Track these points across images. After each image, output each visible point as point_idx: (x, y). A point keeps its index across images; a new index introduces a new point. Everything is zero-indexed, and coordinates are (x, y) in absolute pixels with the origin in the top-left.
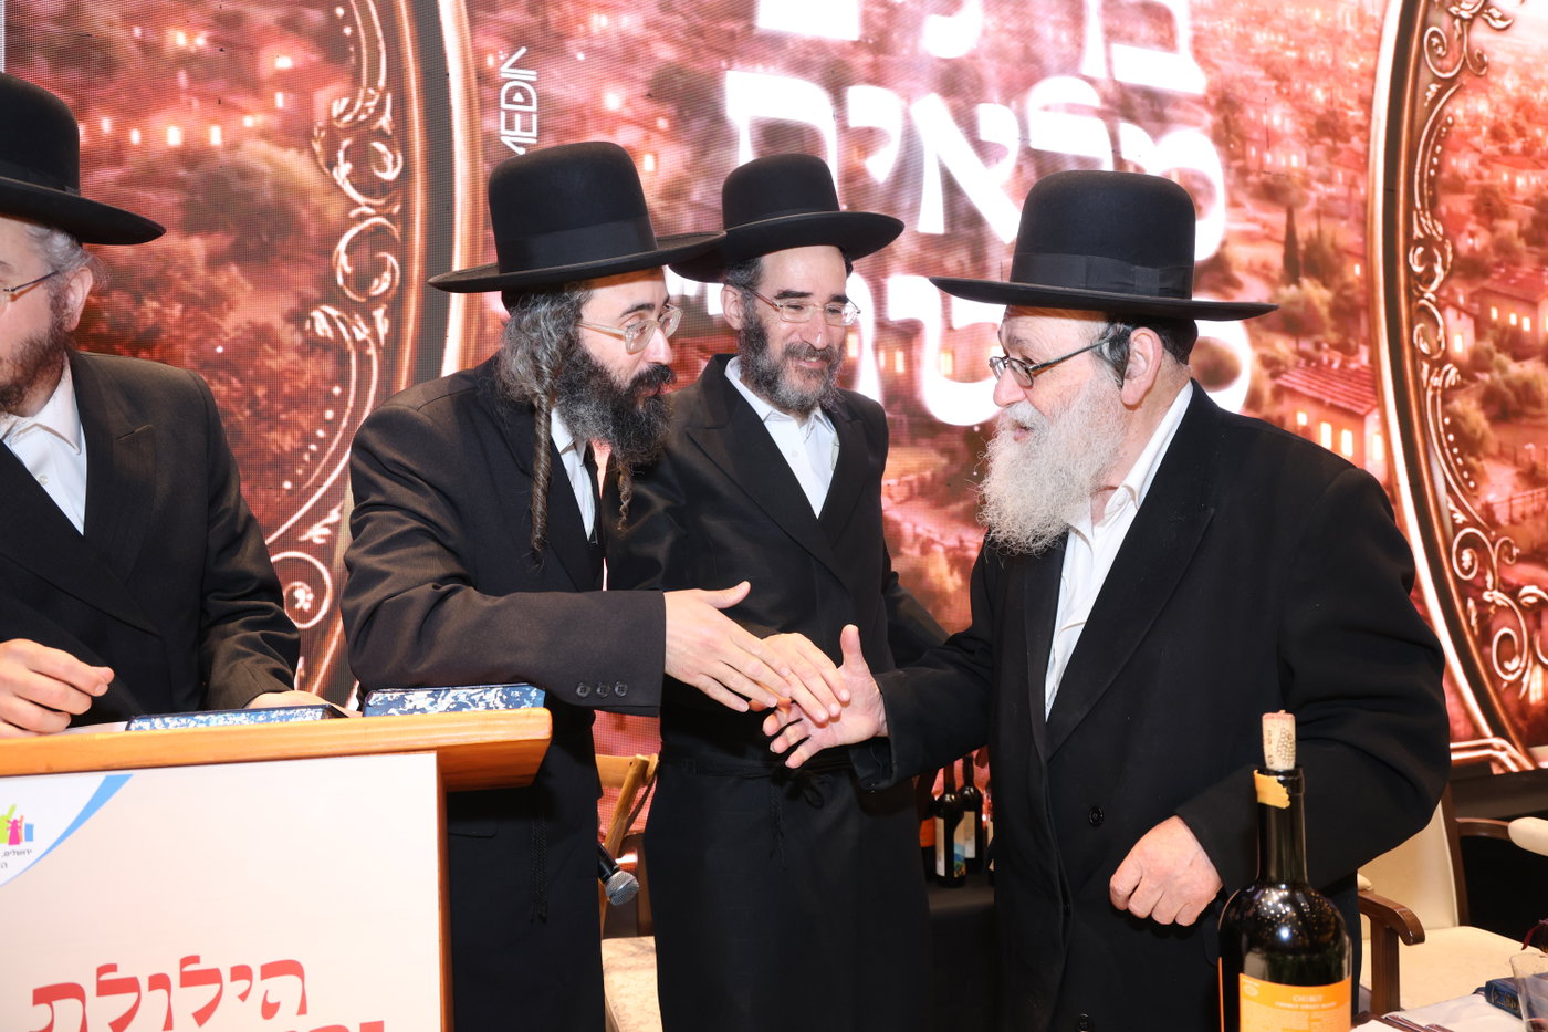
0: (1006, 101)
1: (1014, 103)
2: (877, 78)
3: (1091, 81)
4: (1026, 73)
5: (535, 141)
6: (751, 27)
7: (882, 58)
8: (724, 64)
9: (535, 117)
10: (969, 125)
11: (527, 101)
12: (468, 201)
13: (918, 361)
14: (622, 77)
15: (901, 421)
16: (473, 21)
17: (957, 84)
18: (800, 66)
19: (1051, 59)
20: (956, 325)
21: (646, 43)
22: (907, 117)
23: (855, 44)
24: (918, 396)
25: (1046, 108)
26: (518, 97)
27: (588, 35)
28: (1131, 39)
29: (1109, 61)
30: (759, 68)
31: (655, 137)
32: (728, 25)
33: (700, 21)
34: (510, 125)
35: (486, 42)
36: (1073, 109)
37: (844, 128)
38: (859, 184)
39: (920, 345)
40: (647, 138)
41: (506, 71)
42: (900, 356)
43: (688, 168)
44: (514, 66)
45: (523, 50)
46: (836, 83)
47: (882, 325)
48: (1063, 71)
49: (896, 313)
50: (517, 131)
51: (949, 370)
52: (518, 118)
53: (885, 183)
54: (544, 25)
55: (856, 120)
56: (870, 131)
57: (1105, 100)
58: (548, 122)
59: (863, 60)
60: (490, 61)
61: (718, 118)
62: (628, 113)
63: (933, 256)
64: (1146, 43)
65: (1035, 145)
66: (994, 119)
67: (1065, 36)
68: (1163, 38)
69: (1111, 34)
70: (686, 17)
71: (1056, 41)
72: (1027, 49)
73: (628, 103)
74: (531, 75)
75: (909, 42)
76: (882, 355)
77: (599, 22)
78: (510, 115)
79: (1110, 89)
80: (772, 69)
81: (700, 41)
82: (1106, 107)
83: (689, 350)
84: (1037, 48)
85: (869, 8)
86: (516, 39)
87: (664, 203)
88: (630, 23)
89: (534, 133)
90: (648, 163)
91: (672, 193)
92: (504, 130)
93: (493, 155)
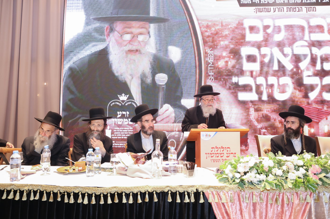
0: (289, 46)
1: (291, 47)
2: (266, 46)
3: (306, 41)
4: (292, 41)
5: (213, 61)
6: (245, 41)
7: (267, 42)
8: (241, 47)
9: (213, 58)
10: (282, 51)
11: (212, 56)
12: (204, 70)
13: (273, 90)
14: (225, 51)
15: (270, 100)
16: (204, 45)
17: (280, 45)
18: (253, 46)
19: (298, 38)
20: (280, 84)
21: (229, 45)
22: (271, 51)
23: (262, 41)
24: (273, 96)
25: (297, 47)
26: (211, 55)
27: (220, 45)
28: (314, 32)
29: (310, 37)
30: (246, 47)
31: (231, 59)
32: (241, 41)
33: (237, 41)
34: (210, 59)
35: (206, 48)
36: (302, 46)
37: (260, 54)
38: (263, 63)
39: (274, 88)
40: (229, 59)
41: (209, 52)
42: (270, 90)
43: (236, 63)
45: (211, 48)
46: (259, 48)
47: (267, 85)
48: (300, 40)
49: (270, 83)
50: (211, 60)
51: (279, 92)
52: (211, 58)
53: (267, 62)
54: (214, 45)
55: (262, 53)
56: (265, 54)
58: (215, 58)
59: (264, 43)
60: (207, 51)
61: (240, 55)
62: (226, 56)
63: (276, 73)
64: (318, 32)
65: (294, 53)
66: (287, 50)
67: (301, 34)
68: (321, 31)
69: (310, 32)
70: (235, 40)
71: (299, 35)
72: (293, 37)
73: (226, 54)
74: (212, 52)
75: (271, 39)
76: (267, 90)
77: (222, 43)
78: (210, 58)
79: (310, 42)
80: (248, 47)
81: (237, 44)
82: (309, 45)
83: (236, 90)
84: (295, 37)
85: (264, 35)
86: (210, 47)
87: (232, 69)
88: (226, 42)
89: (213, 60)
90: (229, 63)
91: (234, 67)
92: (209, 60)
93: (207, 64)
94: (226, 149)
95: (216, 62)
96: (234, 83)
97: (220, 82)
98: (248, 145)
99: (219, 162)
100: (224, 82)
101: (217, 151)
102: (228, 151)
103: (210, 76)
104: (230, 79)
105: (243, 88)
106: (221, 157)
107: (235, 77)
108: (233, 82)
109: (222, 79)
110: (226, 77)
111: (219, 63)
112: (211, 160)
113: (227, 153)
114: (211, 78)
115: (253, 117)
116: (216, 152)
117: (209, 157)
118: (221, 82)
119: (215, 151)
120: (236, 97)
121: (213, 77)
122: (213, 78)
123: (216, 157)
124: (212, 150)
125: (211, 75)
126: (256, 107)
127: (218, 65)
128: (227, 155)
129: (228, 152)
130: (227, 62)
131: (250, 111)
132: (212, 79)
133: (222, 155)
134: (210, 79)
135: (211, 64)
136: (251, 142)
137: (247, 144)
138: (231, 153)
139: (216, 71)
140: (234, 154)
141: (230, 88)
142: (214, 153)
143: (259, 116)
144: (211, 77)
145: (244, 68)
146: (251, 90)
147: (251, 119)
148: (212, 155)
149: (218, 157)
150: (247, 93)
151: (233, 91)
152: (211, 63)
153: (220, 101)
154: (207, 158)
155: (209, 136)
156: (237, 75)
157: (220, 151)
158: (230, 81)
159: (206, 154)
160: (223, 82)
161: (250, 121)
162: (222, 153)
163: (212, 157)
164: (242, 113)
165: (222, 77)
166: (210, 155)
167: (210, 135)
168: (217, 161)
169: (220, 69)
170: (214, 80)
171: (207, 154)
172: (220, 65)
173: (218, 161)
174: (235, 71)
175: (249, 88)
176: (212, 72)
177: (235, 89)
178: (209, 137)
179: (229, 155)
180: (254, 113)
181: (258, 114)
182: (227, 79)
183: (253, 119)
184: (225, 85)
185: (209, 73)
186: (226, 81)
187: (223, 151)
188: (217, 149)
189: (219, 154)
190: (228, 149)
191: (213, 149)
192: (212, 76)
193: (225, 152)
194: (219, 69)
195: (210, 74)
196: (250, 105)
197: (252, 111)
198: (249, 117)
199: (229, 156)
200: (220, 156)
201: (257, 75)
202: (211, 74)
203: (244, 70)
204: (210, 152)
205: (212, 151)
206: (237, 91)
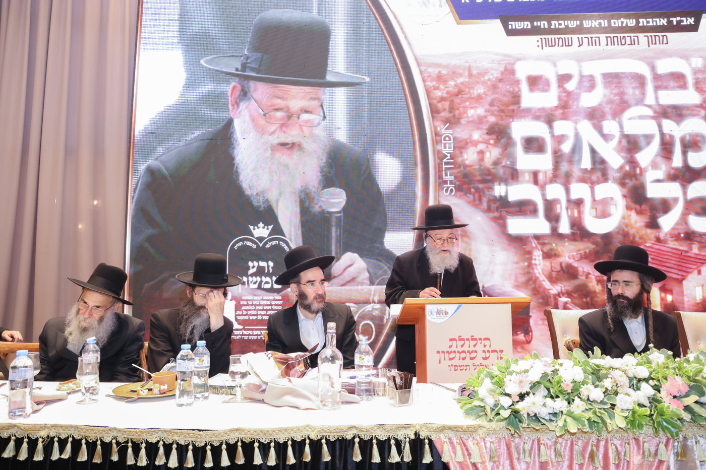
0: (614, 119)
1: (617, 119)
2: (565, 117)
3: (649, 106)
4: (620, 107)
5: (452, 151)
6: (520, 107)
7: (566, 110)
8: (511, 120)
9: (452, 144)
10: (599, 129)
11: (450, 140)
12: (434, 171)
13: (583, 212)
14: (478, 129)
15: (577, 233)
16: (433, 117)
17: (595, 116)
18: (537, 118)
19: (632, 101)
20: (597, 199)
21: (486, 117)
22: (576, 129)
23: (556, 107)
24: (583, 224)
25: (630, 119)
26: (447, 139)
27: (467, 117)
28: (666, 88)
29: (657, 98)
30: (523, 120)
31: (490, 146)
32: (511, 107)
33: (503, 108)
34: (445, 147)
35: (437, 123)
36: (641, 117)
37: (553, 136)
38: (559, 154)
39: (583, 206)
40: (487, 147)
41: (443, 131)
42: (576, 211)
43: (500, 155)
44: (446, 129)
45: (448, 124)
46: (550, 122)
47: (569, 201)
48: (637, 104)
49: (574, 196)
50: (447, 149)
51: (595, 214)
52: (447, 145)
53: (568, 153)
54: (454, 116)
55: (557, 132)
56: (563, 136)
57: (655, 112)
58: (456, 145)
59: (560, 111)
60: (439, 129)
61: (510, 138)
62: (481, 139)
63: (587, 176)
64: (673, 88)
65: (626, 133)
66: (610, 126)
67: (637, 92)
68: (681, 85)
69: (657, 88)
70: (498, 107)
71: (634, 94)
72: (622, 98)
73: (481, 136)
74: (451, 131)
75: (575, 103)
76: (569, 211)
77: (471, 112)
78: (445, 144)
79: (657, 108)
80: (527, 120)
81: (503, 114)
82: (656, 115)
83: (503, 212)
84: (626, 97)
85: (561, 94)
86: (446, 121)
87: (493, 167)
88: (480, 111)
89: (452, 149)
90: (488, 154)
91: (496, 163)
92: (443, 149)
93: (440, 157)
94: (481, 341)
95: (457, 152)
96: (498, 197)
97: (468, 195)
98: (531, 331)
99: (466, 370)
100: (477, 195)
101: (462, 346)
102: (485, 346)
103: (447, 184)
104: (490, 190)
105: (517, 209)
106: (472, 359)
107: (500, 185)
108: (495, 197)
109: (473, 190)
110: (481, 186)
111: (465, 156)
112: (449, 366)
113: (484, 351)
114: (448, 188)
115: (540, 271)
116: (460, 349)
117: (445, 360)
118: (471, 197)
119: (457, 347)
120: (503, 226)
121: (454, 186)
122: (452, 187)
123: (460, 359)
124: (450, 343)
125: (449, 181)
126: (546, 248)
127: (463, 161)
128: (484, 355)
129: (486, 349)
130: (481, 153)
131: (534, 257)
132: (452, 190)
133: (473, 355)
134: (447, 191)
135: (449, 157)
136: (536, 324)
137: (529, 329)
138: (493, 351)
139: (459, 172)
140: (499, 351)
141: (489, 210)
142: (455, 352)
143: (553, 269)
144: (449, 185)
145: (519, 166)
146: (534, 212)
147: (535, 274)
148: (452, 355)
149: (464, 359)
150: (526, 219)
151: (496, 214)
152: (449, 155)
153: (469, 237)
154: (440, 363)
155: (444, 313)
156: (504, 181)
157: (469, 347)
158: (490, 193)
159: (438, 354)
160: (474, 195)
161: (533, 279)
162: (472, 352)
163: (451, 359)
164: (517, 263)
165: (472, 186)
166: (447, 355)
167: (446, 312)
168: (462, 368)
169: (469, 168)
170: (455, 192)
171: (441, 352)
172: (467, 160)
173: (465, 368)
174: (501, 172)
175: (531, 208)
176: (450, 176)
177: (501, 211)
178: (444, 315)
179: (488, 355)
180: (541, 261)
181: (551, 263)
182: (483, 190)
183: (540, 274)
184: (477, 202)
185: (444, 177)
186: (482, 194)
187: (475, 346)
188: (463, 342)
189: (467, 352)
190: (487, 342)
191: (454, 342)
192: (451, 183)
193: (480, 348)
194: (464, 168)
195: (446, 179)
196: (534, 243)
197: (537, 258)
198: (531, 271)
199: (489, 357)
200: (468, 358)
201: (548, 180)
202: (449, 178)
203: (519, 171)
204: (446, 349)
205: (450, 347)
206: (504, 215)
